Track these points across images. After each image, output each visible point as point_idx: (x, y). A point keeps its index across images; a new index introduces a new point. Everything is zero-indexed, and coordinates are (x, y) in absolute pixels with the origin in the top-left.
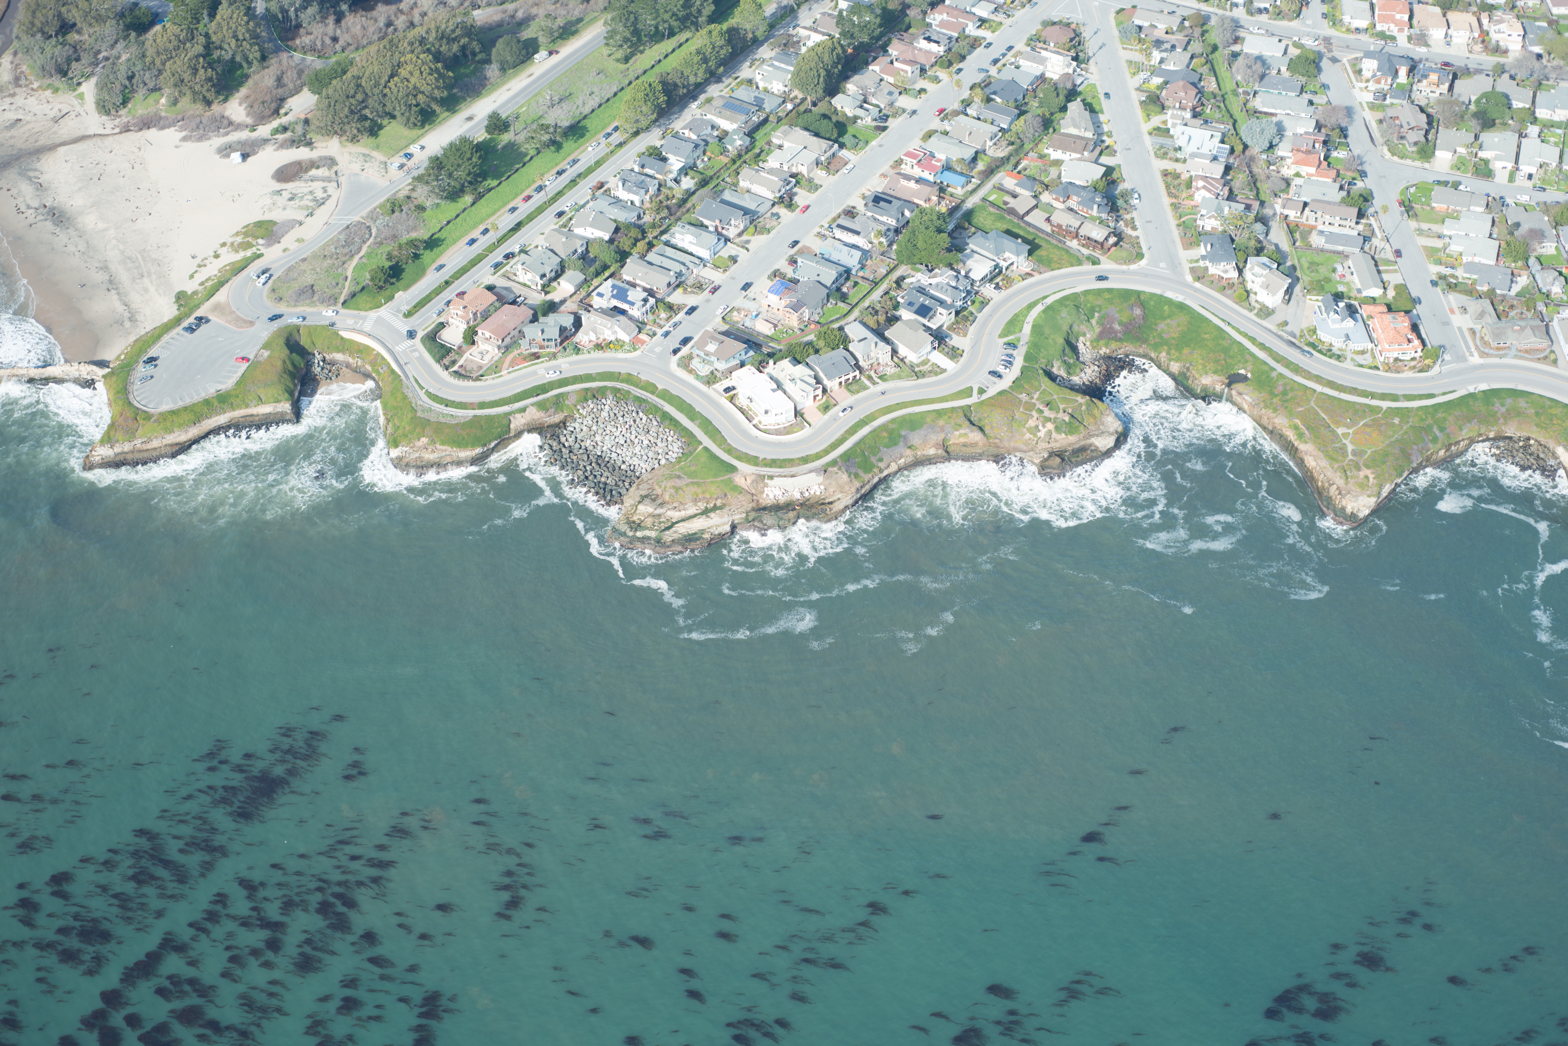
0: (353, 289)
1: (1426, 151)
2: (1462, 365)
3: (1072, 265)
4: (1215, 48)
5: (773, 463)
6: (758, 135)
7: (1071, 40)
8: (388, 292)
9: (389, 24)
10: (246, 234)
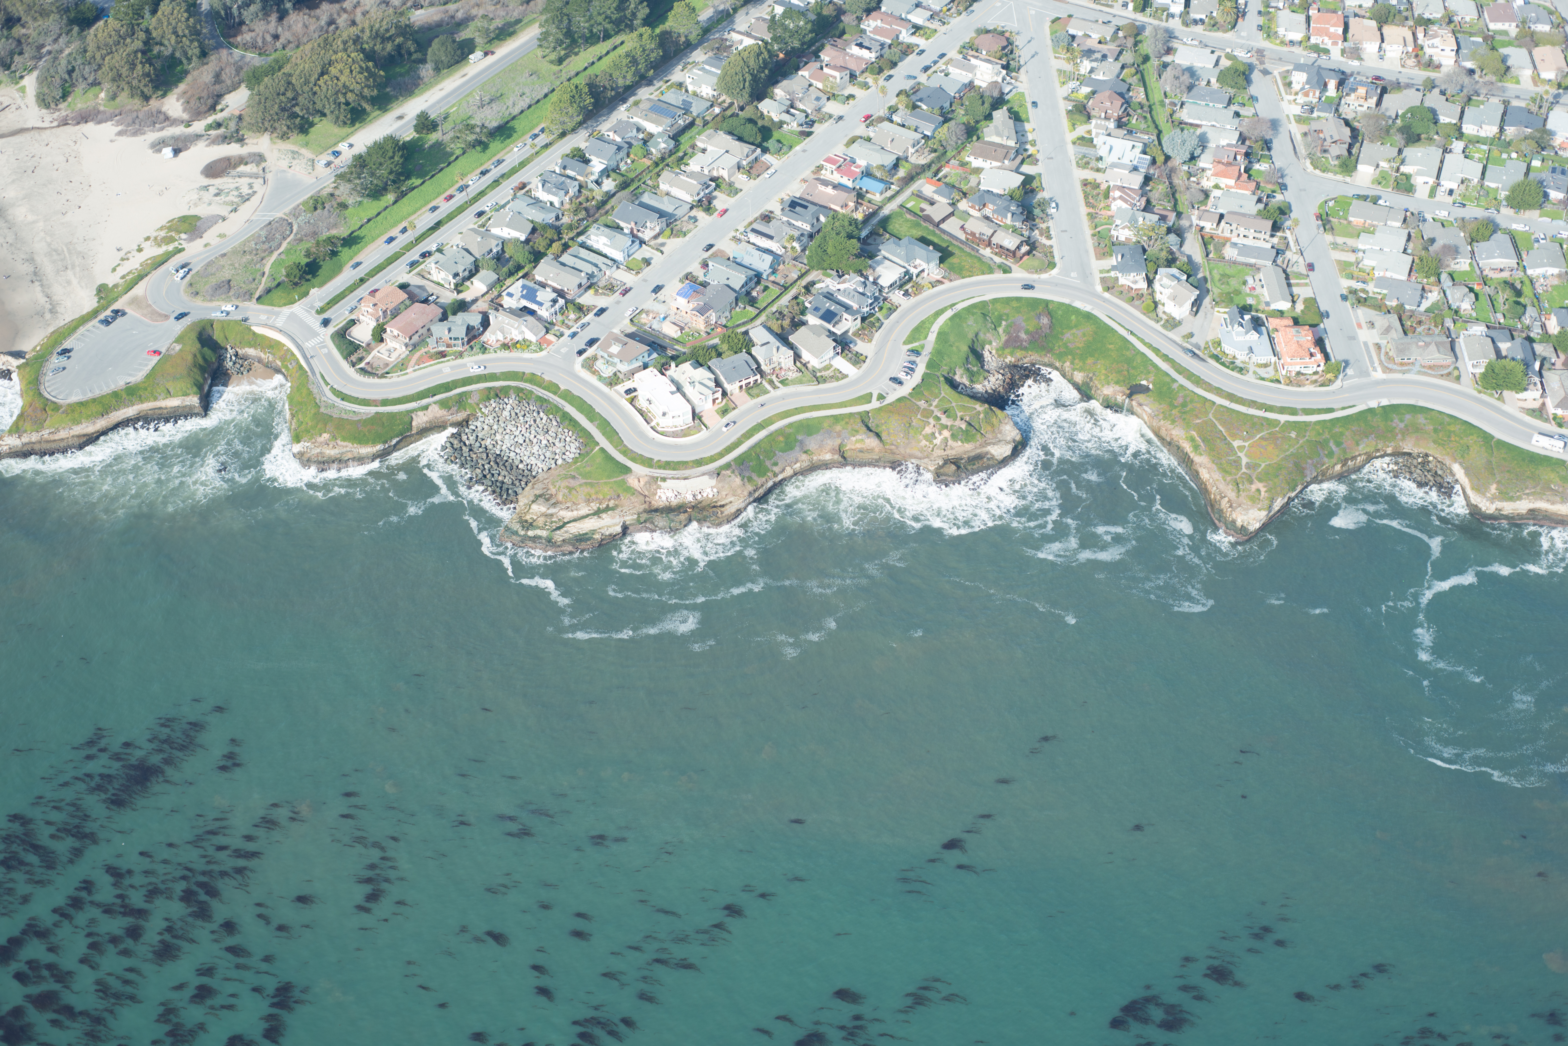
0: (269, 285)
1: (1348, 164)
2: (1364, 380)
3: (983, 273)
4: (1146, 59)
5: (667, 465)
6: (683, 139)
7: (1004, 48)
8: (303, 289)
9: (331, 22)
10: (170, 229)
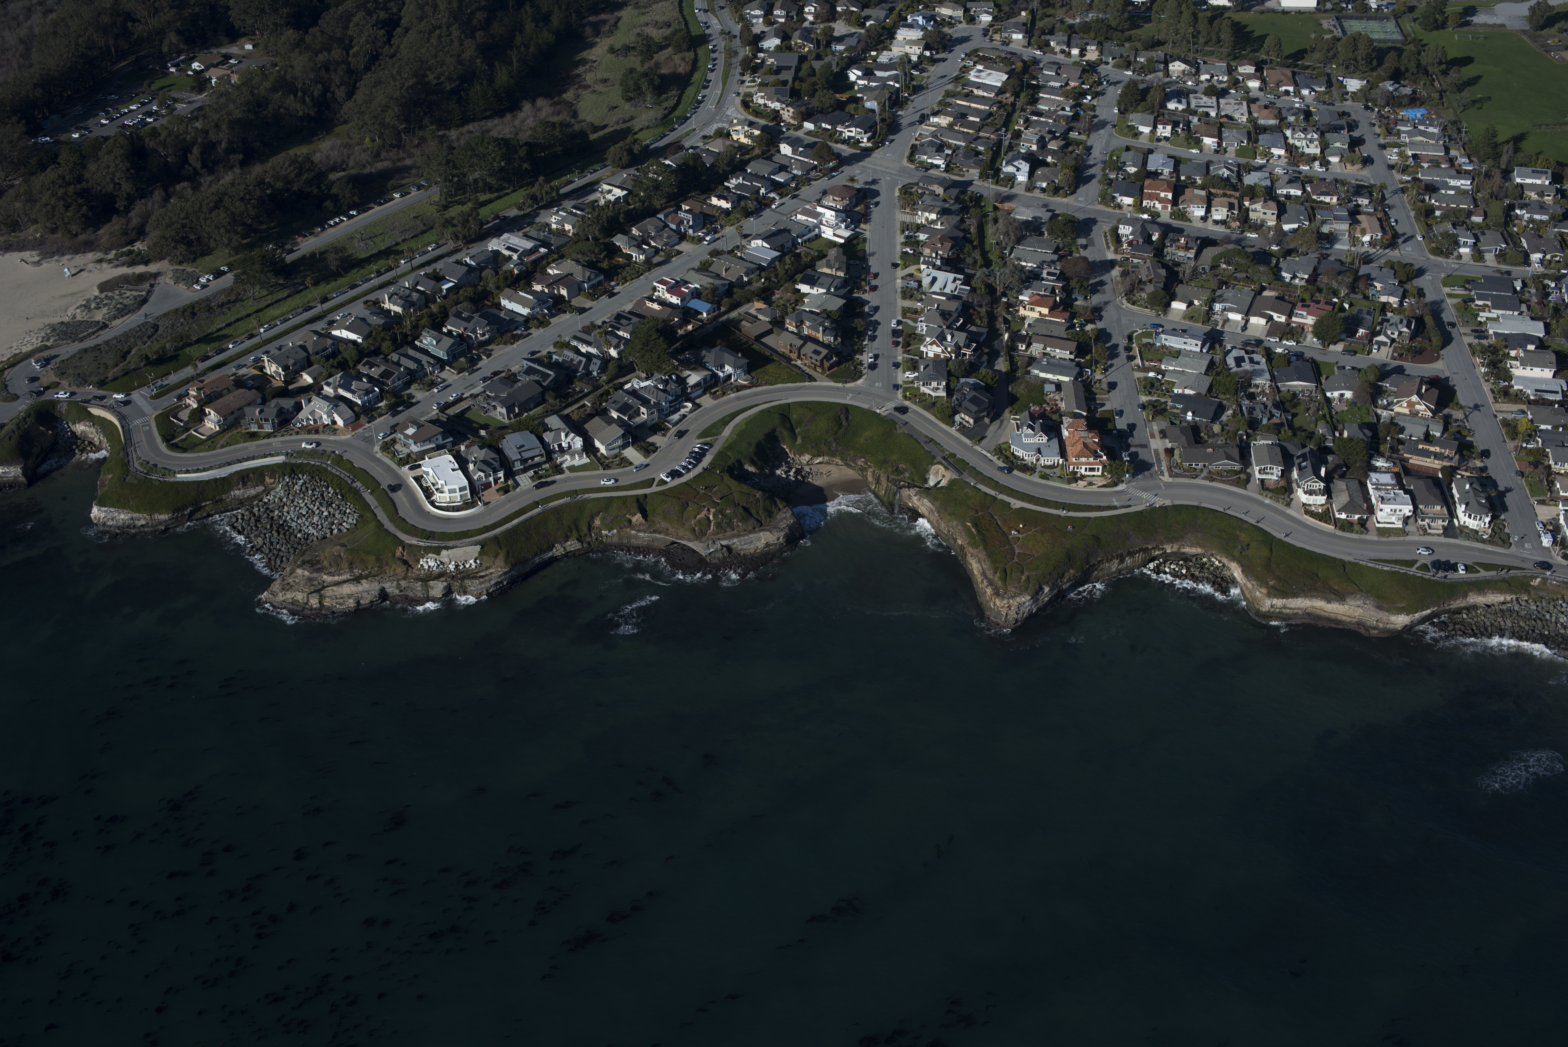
0: (117, 374)
1: (1163, 302)
2: (1150, 483)
3: (792, 381)
6: (538, 267)
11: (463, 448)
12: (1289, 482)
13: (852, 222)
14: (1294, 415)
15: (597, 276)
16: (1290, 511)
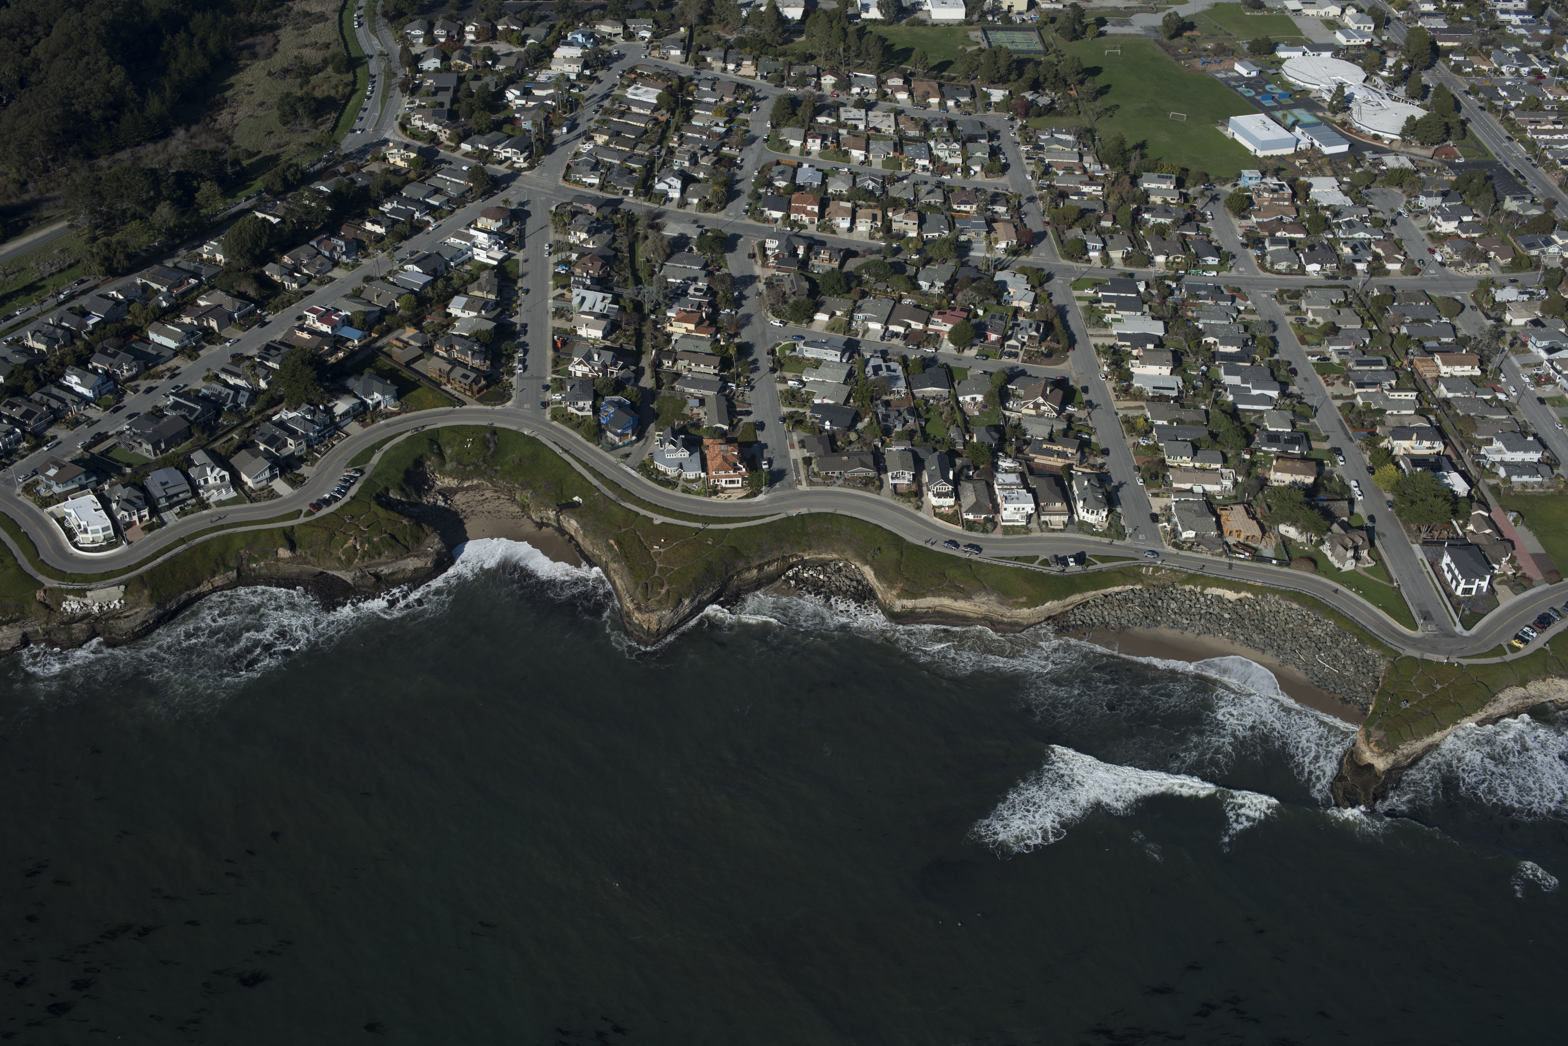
1: (807, 314)
2: (788, 492)
3: (443, 406)
6: (189, 298)
11: (106, 487)
12: (920, 486)
13: (505, 244)
14: (927, 420)
15: (247, 306)
16: (920, 514)
